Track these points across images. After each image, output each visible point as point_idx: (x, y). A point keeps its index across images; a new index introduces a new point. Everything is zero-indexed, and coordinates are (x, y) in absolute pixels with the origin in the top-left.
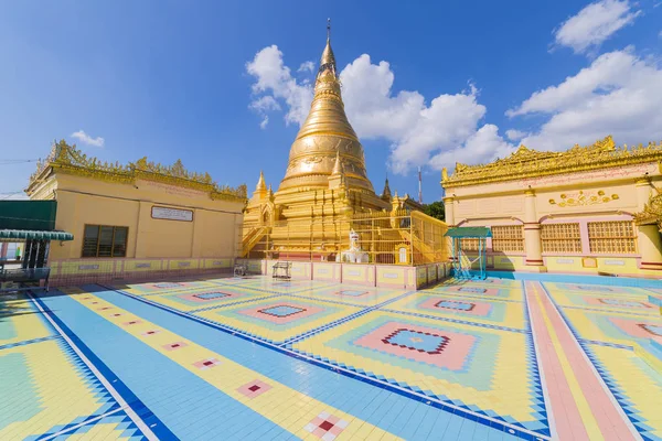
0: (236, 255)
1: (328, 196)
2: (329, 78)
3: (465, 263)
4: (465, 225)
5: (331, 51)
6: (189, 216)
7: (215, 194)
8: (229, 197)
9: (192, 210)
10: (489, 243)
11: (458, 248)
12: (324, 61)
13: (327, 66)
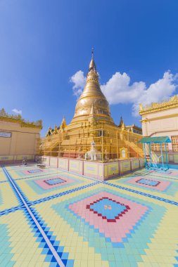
0: (35, 153)
1: (87, 125)
2: (92, 73)
3: (155, 159)
4: (154, 136)
5: (93, 62)
6: (9, 135)
7: (24, 124)
8: (32, 125)
9: (11, 132)
10: (170, 146)
11: (151, 149)
12: (91, 66)
13: (92, 68)
